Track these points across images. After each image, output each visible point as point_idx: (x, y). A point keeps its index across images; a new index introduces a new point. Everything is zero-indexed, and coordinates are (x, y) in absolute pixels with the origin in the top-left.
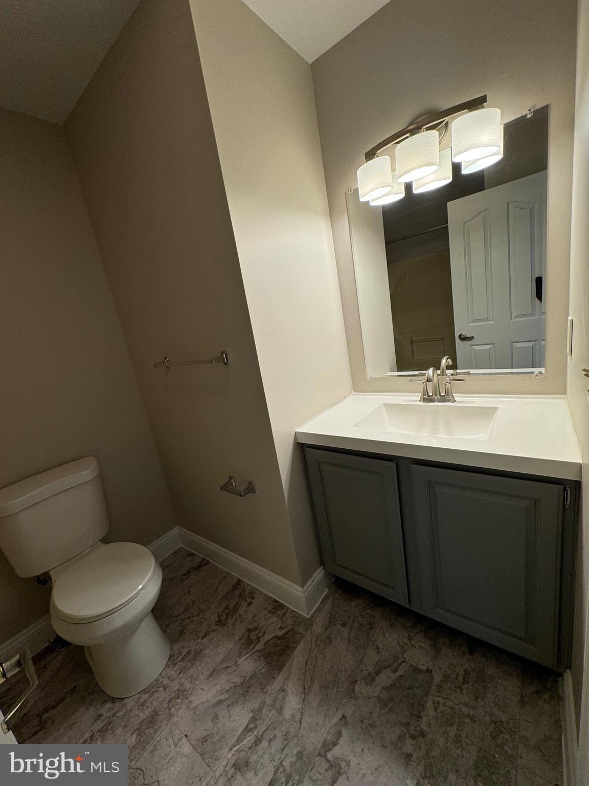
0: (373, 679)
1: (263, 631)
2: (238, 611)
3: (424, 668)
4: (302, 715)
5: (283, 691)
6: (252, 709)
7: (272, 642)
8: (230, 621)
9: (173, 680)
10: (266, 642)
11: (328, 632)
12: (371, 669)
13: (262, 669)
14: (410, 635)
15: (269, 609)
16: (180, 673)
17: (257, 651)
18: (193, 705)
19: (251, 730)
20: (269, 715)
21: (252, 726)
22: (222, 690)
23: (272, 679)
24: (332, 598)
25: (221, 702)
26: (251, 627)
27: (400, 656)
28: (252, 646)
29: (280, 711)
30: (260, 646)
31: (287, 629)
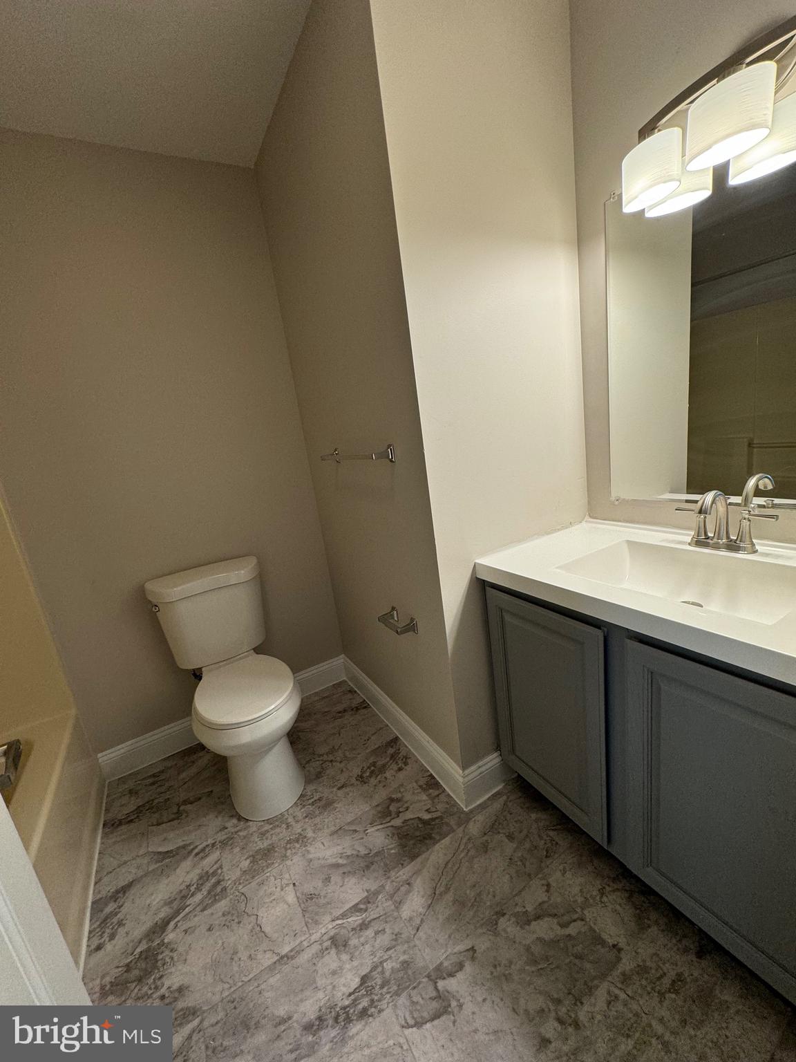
0: (528, 922)
1: (406, 805)
2: (385, 773)
3: (611, 941)
4: (422, 921)
5: (409, 884)
6: (368, 888)
7: (413, 824)
8: (373, 781)
9: (297, 822)
10: (405, 821)
11: (485, 838)
12: (530, 908)
13: (392, 849)
14: (604, 888)
15: (421, 783)
16: (306, 817)
17: (392, 826)
18: (311, 856)
19: (360, 910)
20: (383, 904)
21: (362, 906)
22: (342, 854)
23: (400, 865)
24: (505, 798)
25: (337, 866)
26: (393, 796)
27: (579, 910)
28: (388, 819)
29: (399, 905)
30: (397, 822)
31: (435, 815)
